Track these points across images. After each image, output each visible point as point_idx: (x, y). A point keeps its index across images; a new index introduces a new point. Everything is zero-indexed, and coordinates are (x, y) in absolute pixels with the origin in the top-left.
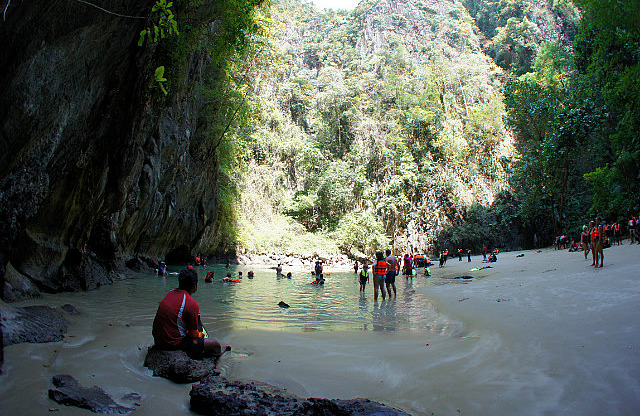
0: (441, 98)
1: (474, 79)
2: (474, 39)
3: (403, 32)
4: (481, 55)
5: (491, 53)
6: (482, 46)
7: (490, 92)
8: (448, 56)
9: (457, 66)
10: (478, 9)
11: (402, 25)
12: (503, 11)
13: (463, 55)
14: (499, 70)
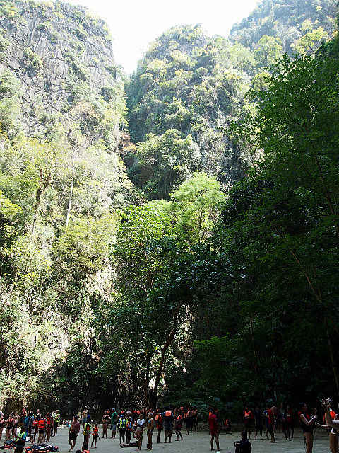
0: (39, 192)
1: (92, 183)
2: (116, 136)
3: (29, 81)
4: (114, 158)
5: (128, 159)
6: (120, 148)
7: (106, 207)
8: (73, 142)
9: (77, 160)
10: (140, 101)
11: (31, 71)
12: (169, 117)
13: (92, 149)
14: (128, 184)
